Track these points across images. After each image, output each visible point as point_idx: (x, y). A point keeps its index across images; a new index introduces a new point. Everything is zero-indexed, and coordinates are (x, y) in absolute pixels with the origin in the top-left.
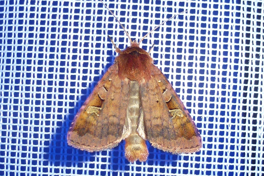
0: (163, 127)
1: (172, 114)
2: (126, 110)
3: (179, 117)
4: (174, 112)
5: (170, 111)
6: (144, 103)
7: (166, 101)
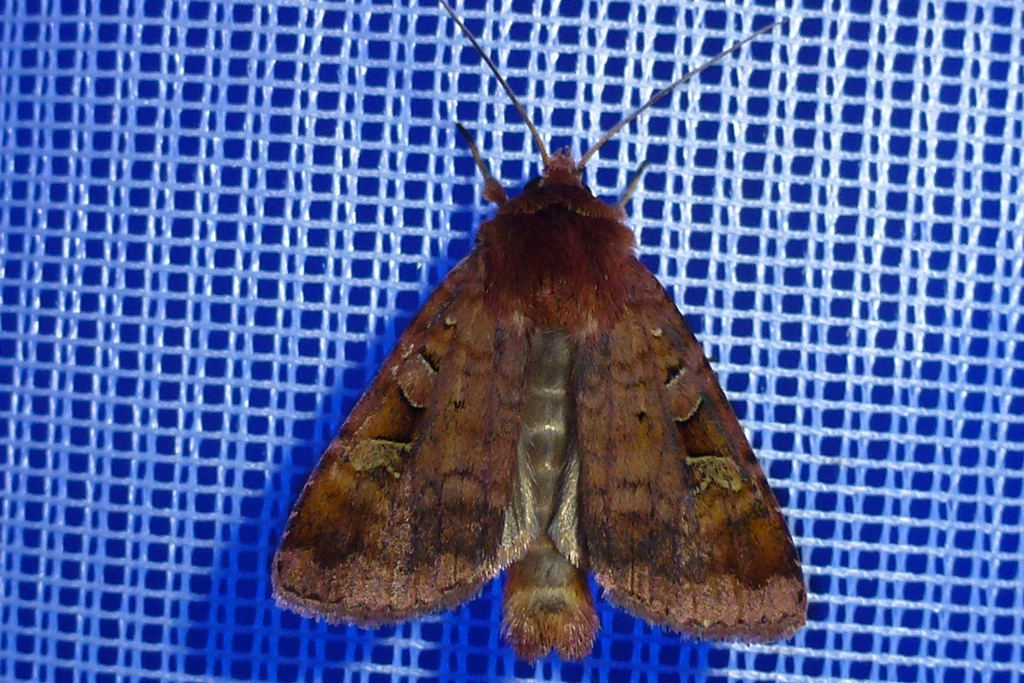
0: (656, 524)
1: (697, 476)
2: (514, 444)
3: (723, 488)
4: (705, 467)
5: (689, 460)
6: (584, 420)
7: (676, 416)
